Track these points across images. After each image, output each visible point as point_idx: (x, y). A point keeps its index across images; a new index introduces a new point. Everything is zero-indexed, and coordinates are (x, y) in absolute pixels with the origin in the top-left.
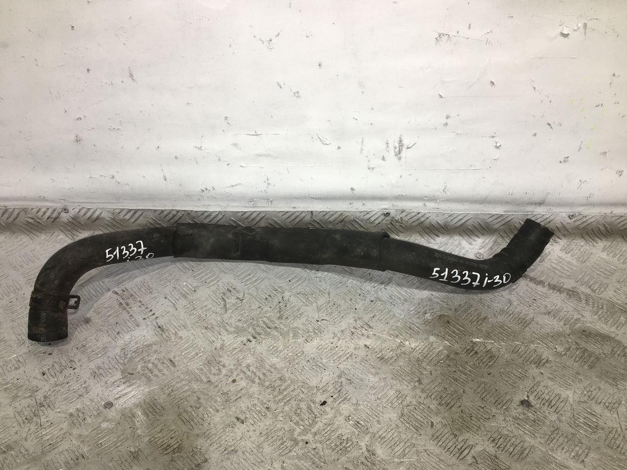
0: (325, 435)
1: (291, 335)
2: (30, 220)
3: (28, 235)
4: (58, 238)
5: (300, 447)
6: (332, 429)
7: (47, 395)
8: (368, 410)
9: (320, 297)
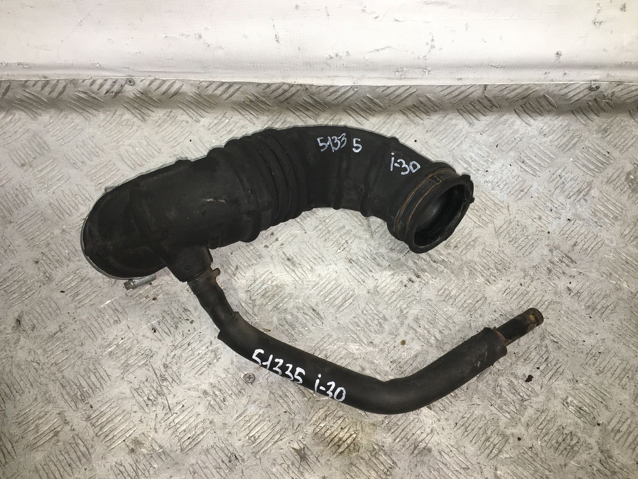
0: (540, 427)
1: (466, 273)
2: (83, 95)
3: (81, 114)
4: (123, 119)
5: (511, 445)
6: (548, 418)
7: (167, 363)
8: (590, 390)
9: (496, 213)
